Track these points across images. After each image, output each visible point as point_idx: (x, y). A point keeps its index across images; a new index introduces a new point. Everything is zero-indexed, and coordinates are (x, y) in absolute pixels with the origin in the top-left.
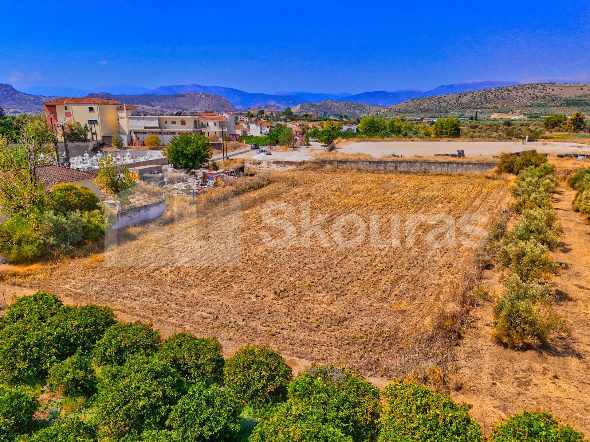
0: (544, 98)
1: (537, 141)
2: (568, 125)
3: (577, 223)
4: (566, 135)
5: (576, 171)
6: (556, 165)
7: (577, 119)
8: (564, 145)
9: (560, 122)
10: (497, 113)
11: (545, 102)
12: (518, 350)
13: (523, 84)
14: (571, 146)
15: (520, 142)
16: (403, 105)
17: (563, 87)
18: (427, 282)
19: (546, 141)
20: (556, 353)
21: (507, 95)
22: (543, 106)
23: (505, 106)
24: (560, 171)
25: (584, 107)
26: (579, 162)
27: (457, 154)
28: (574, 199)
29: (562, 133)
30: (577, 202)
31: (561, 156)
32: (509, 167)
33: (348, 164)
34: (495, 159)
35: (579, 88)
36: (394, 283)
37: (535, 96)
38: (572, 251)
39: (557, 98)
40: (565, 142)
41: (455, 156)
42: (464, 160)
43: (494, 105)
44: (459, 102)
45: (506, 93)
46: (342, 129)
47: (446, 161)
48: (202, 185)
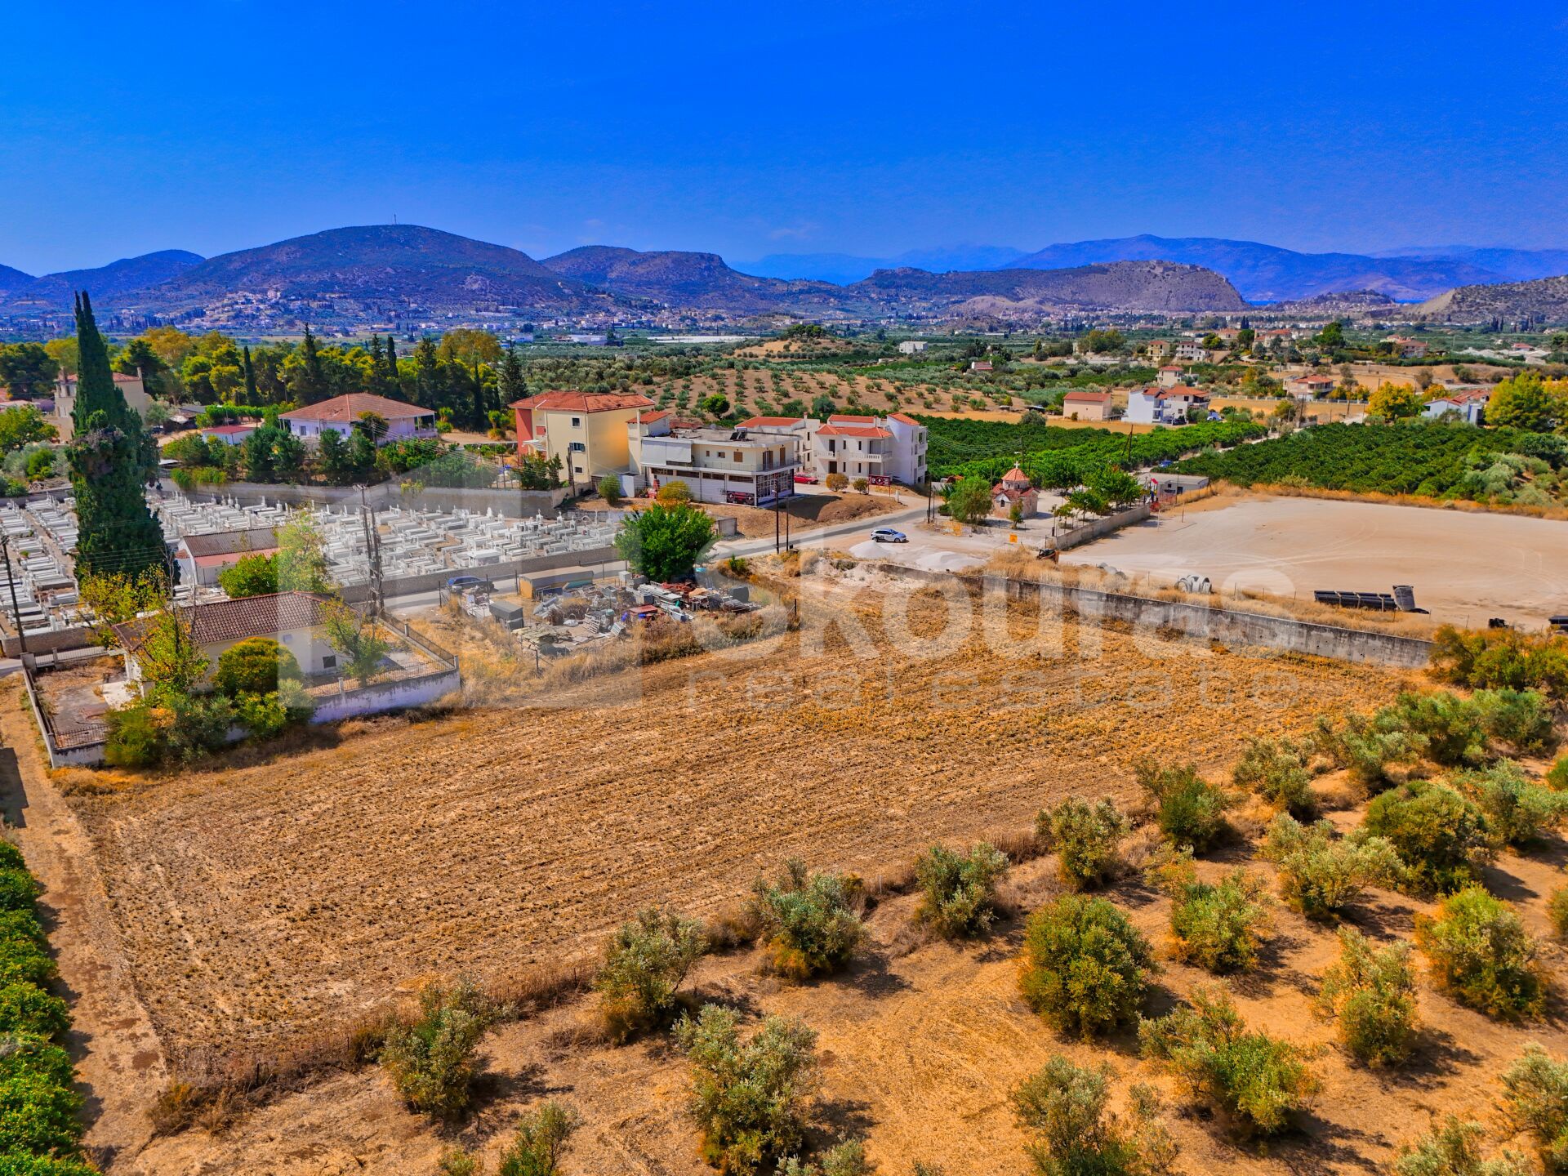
27: (1392, 595)
42: (1366, 623)
46: (1428, 409)
47: (1308, 618)
48: (602, 630)
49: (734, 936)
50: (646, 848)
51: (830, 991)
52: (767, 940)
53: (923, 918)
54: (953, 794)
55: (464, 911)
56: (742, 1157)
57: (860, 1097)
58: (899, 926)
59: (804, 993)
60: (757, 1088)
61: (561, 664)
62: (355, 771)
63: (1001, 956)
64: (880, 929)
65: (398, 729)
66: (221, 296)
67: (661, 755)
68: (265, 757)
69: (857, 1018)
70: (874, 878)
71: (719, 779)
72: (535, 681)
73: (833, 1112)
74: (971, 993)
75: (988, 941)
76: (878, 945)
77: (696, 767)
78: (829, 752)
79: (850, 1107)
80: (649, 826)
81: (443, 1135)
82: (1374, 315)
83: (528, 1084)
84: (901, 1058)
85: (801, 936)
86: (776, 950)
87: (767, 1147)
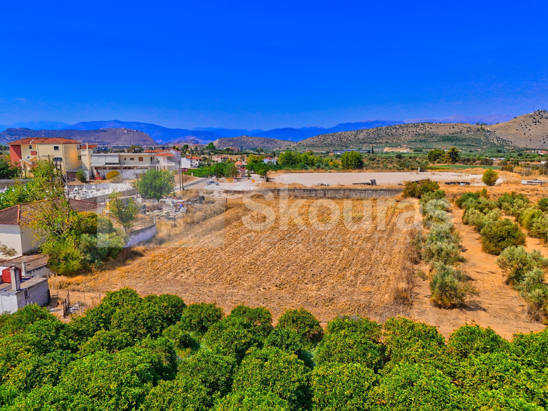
0: (425, 135)
1: (426, 171)
2: (446, 158)
3: (467, 232)
4: (445, 166)
5: (460, 194)
6: (445, 190)
7: (452, 153)
8: (447, 175)
9: (440, 155)
10: (389, 147)
11: (426, 138)
12: (448, 308)
13: (407, 122)
14: (453, 175)
15: (414, 173)
16: (309, 140)
17: (438, 126)
18: (378, 274)
19: (434, 172)
20: (470, 309)
21: (395, 132)
22: (425, 141)
23: (394, 141)
24: (449, 195)
25: (456, 142)
26: (462, 188)
27: (370, 182)
28: (463, 215)
29: (443, 164)
30: (466, 217)
31: (448, 183)
32: (412, 192)
34: (400, 186)
35: (451, 127)
36: (356, 275)
37: (417, 134)
38: (468, 251)
39: (435, 135)
40: (448, 172)
41: (369, 184)
42: (377, 187)
43: (385, 141)
44: (356, 137)
45: (394, 130)
46: (263, 161)
47: (363, 188)
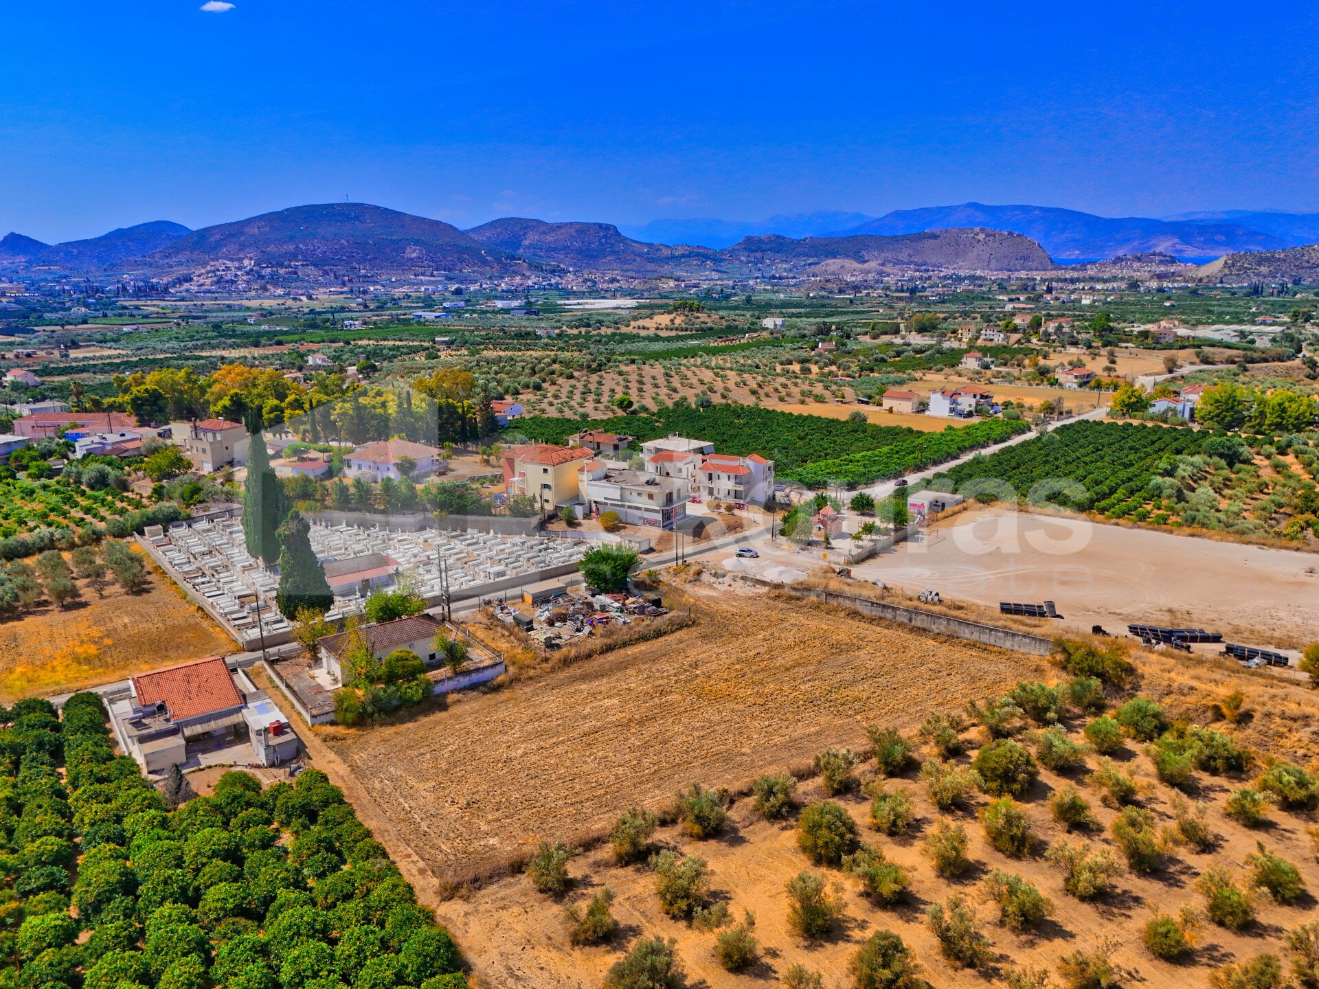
33: (841, 600)
46: (1154, 406)
47: (991, 623)
48: (578, 630)
49: (668, 818)
50: (620, 771)
51: (713, 844)
52: (684, 820)
53: (756, 809)
54: (777, 739)
55: (539, 804)
56: (679, 908)
57: (725, 888)
58: (745, 812)
59: (701, 844)
60: (685, 883)
61: (557, 655)
62: (462, 726)
63: (792, 827)
64: (734, 814)
65: (476, 699)
66: (205, 264)
67: (621, 715)
68: (412, 717)
69: (725, 856)
70: (734, 788)
71: (653, 730)
72: (544, 665)
73: (715, 895)
74: (776, 845)
75: (786, 820)
76: (734, 822)
77: (640, 723)
78: (711, 713)
79: (722, 892)
80: (619, 759)
81: (556, 902)
82: (1160, 277)
83: (585, 882)
84: (743, 872)
85: (699, 819)
86: (688, 824)
87: (689, 905)
